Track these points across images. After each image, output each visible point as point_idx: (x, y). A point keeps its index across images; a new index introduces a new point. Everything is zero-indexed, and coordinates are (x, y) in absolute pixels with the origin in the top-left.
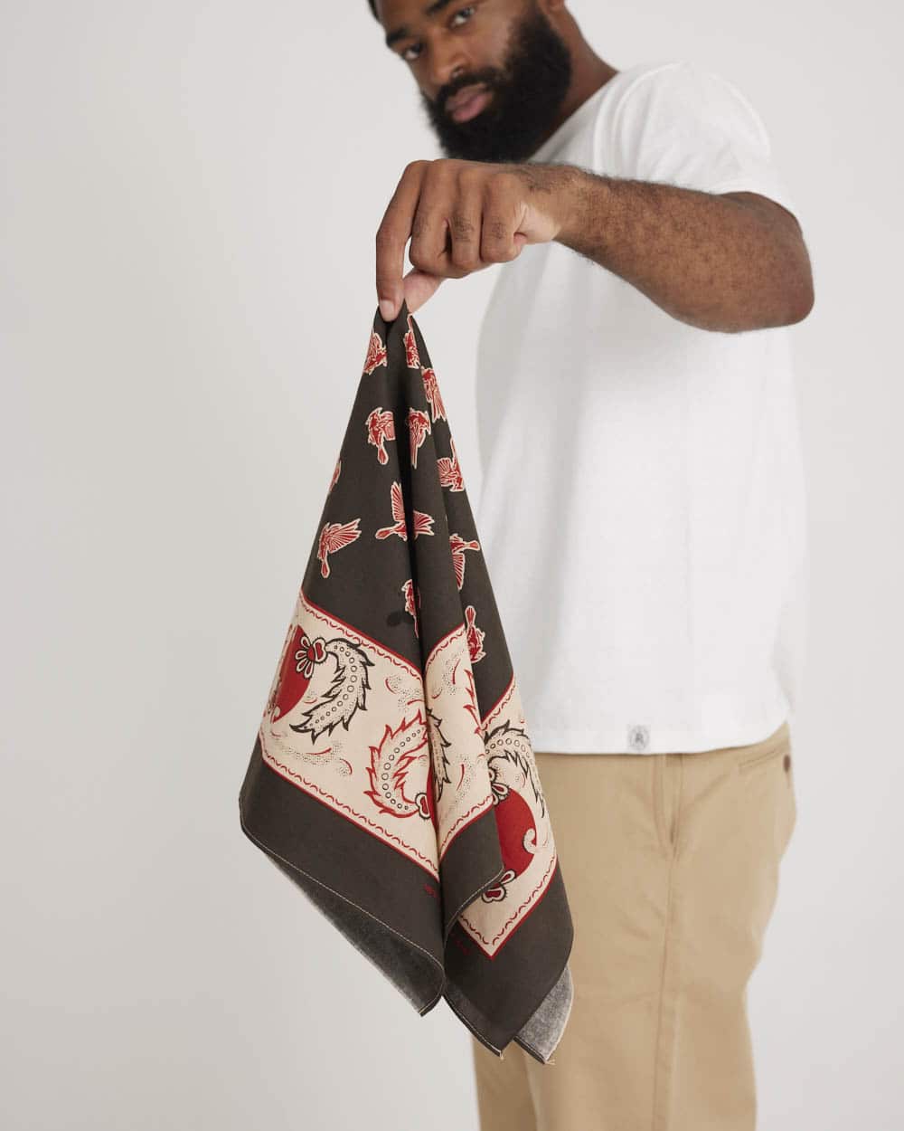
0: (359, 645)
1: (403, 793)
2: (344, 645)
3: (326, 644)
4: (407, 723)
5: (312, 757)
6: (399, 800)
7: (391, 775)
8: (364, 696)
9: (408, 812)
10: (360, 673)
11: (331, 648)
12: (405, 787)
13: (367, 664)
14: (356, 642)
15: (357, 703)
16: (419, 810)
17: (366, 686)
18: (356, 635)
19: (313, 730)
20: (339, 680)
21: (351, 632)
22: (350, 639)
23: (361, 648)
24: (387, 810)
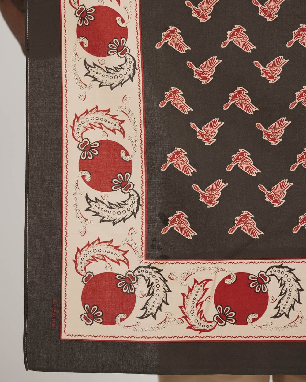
0: (141, 205)
1: (87, 265)
2: (137, 198)
3: (132, 189)
4: (119, 248)
5: (79, 214)
6: (83, 265)
7: (92, 255)
8: (119, 221)
9: (80, 272)
10: (129, 213)
11: (132, 192)
12: (91, 264)
13: (134, 214)
14: (141, 203)
15: (114, 220)
16: (84, 276)
17: (124, 219)
18: (144, 201)
19: (91, 207)
20: (120, 205)
21: (144, 197)
22: (141, 200)
23: (140, 207)
24: (76, 262)
